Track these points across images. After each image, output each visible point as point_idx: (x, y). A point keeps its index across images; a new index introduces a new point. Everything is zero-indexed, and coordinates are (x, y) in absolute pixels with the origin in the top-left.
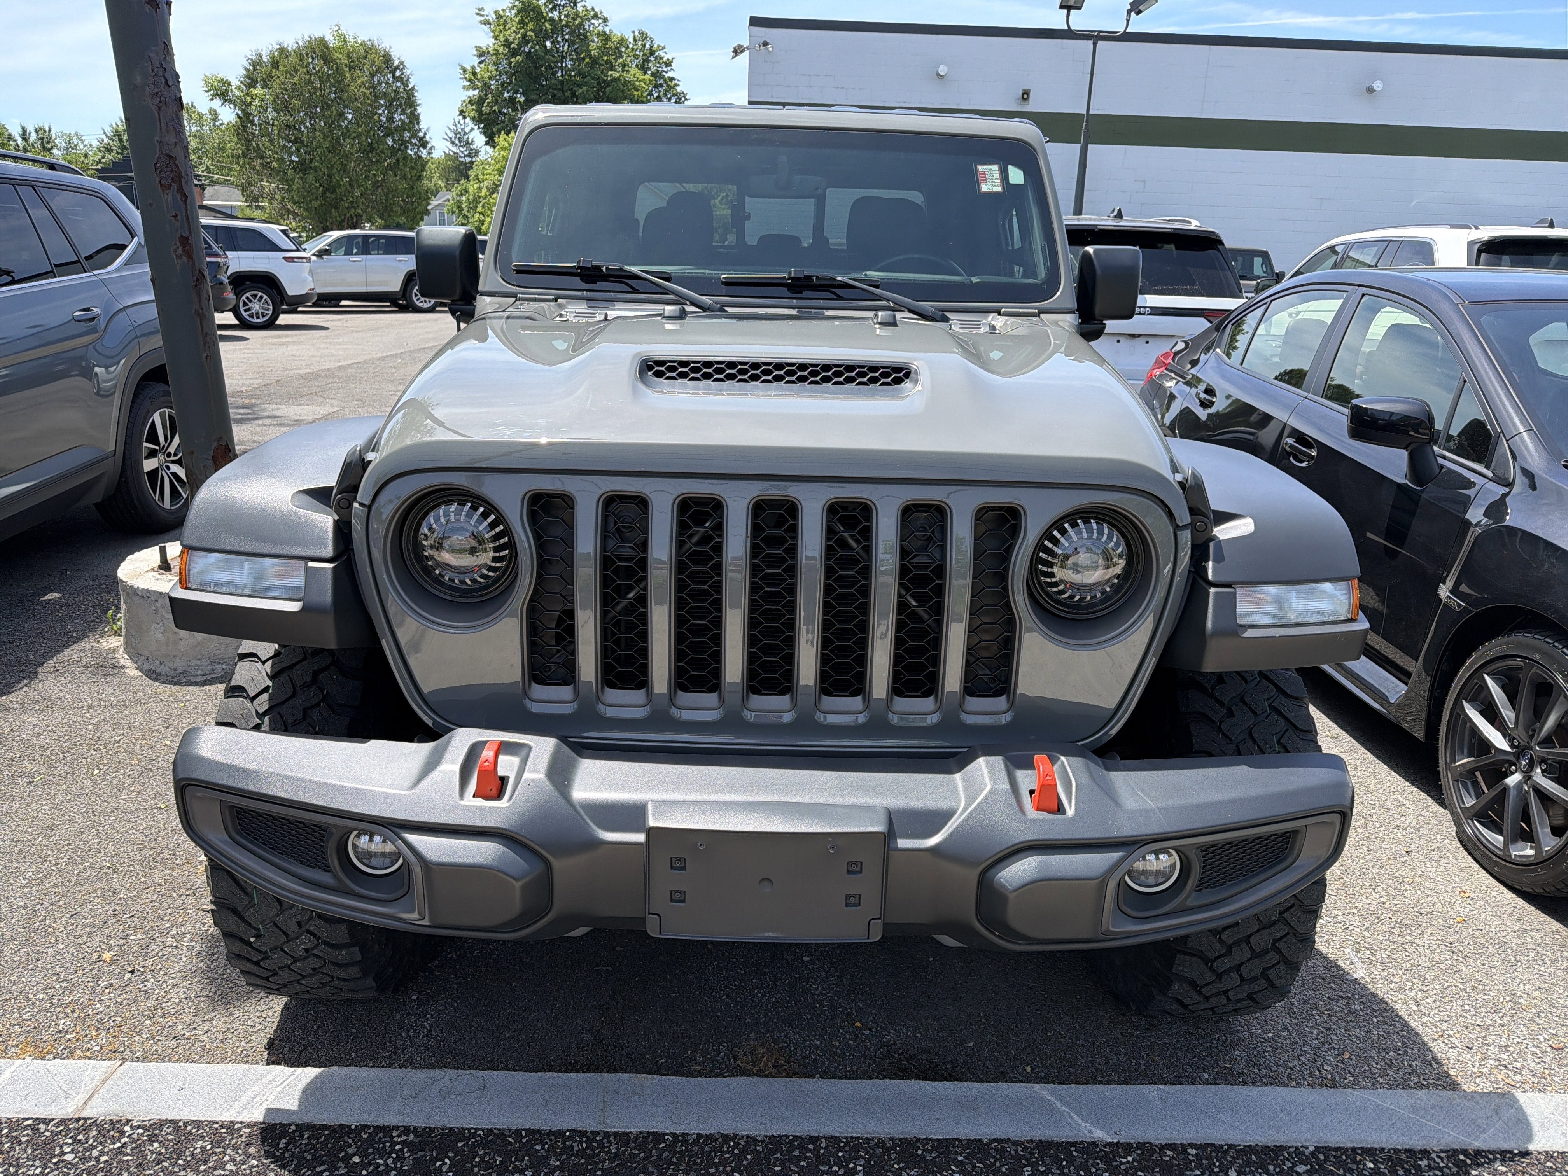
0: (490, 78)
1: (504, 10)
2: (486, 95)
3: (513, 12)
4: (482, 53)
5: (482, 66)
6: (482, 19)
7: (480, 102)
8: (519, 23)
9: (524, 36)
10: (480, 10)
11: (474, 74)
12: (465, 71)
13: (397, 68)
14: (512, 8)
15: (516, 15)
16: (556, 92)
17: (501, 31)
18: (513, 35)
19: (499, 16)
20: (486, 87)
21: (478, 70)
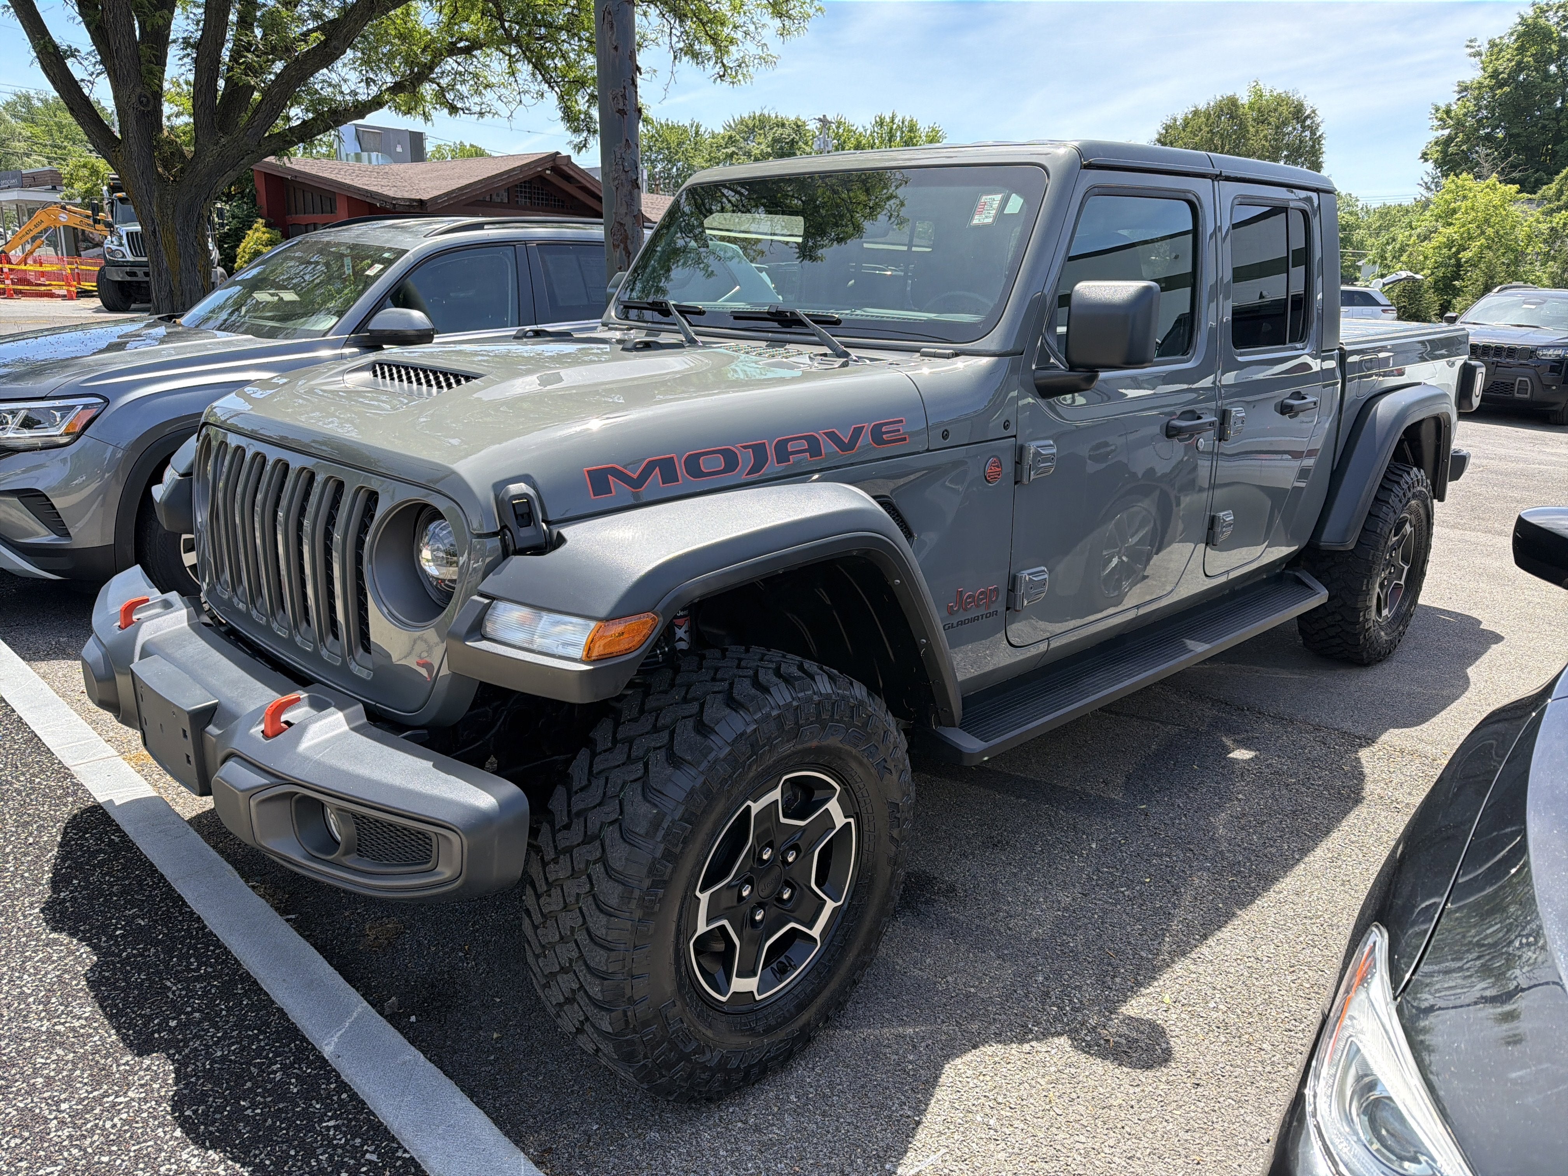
0: (1465, 115)
1: (1500, 38)
2: (1456, 134)
3: (1514, 38)
4: (1464, 89)
5: (1460, 102)
6: (1473, 50)
7: (1449, 140)
8: (1517, 49)
9: (1519, 63)
10: (1471, 41)
11: (1448, 112)
12: (1437, 110)
13: (1308, 117)
14: (1512, 34)
15: (1516, 41)
16: (1547, 122)
17: (1490, 62)
18: (1504, 65)
19: (1493, 44)
20: (1459, 124)
21: (1454, 107)
